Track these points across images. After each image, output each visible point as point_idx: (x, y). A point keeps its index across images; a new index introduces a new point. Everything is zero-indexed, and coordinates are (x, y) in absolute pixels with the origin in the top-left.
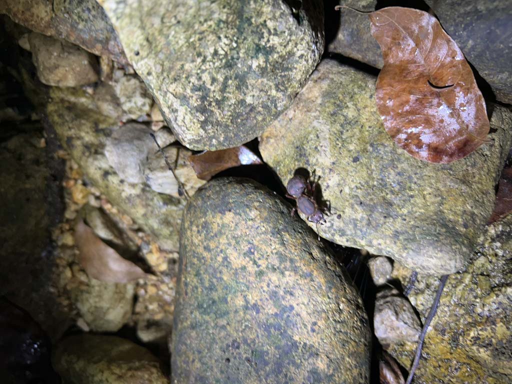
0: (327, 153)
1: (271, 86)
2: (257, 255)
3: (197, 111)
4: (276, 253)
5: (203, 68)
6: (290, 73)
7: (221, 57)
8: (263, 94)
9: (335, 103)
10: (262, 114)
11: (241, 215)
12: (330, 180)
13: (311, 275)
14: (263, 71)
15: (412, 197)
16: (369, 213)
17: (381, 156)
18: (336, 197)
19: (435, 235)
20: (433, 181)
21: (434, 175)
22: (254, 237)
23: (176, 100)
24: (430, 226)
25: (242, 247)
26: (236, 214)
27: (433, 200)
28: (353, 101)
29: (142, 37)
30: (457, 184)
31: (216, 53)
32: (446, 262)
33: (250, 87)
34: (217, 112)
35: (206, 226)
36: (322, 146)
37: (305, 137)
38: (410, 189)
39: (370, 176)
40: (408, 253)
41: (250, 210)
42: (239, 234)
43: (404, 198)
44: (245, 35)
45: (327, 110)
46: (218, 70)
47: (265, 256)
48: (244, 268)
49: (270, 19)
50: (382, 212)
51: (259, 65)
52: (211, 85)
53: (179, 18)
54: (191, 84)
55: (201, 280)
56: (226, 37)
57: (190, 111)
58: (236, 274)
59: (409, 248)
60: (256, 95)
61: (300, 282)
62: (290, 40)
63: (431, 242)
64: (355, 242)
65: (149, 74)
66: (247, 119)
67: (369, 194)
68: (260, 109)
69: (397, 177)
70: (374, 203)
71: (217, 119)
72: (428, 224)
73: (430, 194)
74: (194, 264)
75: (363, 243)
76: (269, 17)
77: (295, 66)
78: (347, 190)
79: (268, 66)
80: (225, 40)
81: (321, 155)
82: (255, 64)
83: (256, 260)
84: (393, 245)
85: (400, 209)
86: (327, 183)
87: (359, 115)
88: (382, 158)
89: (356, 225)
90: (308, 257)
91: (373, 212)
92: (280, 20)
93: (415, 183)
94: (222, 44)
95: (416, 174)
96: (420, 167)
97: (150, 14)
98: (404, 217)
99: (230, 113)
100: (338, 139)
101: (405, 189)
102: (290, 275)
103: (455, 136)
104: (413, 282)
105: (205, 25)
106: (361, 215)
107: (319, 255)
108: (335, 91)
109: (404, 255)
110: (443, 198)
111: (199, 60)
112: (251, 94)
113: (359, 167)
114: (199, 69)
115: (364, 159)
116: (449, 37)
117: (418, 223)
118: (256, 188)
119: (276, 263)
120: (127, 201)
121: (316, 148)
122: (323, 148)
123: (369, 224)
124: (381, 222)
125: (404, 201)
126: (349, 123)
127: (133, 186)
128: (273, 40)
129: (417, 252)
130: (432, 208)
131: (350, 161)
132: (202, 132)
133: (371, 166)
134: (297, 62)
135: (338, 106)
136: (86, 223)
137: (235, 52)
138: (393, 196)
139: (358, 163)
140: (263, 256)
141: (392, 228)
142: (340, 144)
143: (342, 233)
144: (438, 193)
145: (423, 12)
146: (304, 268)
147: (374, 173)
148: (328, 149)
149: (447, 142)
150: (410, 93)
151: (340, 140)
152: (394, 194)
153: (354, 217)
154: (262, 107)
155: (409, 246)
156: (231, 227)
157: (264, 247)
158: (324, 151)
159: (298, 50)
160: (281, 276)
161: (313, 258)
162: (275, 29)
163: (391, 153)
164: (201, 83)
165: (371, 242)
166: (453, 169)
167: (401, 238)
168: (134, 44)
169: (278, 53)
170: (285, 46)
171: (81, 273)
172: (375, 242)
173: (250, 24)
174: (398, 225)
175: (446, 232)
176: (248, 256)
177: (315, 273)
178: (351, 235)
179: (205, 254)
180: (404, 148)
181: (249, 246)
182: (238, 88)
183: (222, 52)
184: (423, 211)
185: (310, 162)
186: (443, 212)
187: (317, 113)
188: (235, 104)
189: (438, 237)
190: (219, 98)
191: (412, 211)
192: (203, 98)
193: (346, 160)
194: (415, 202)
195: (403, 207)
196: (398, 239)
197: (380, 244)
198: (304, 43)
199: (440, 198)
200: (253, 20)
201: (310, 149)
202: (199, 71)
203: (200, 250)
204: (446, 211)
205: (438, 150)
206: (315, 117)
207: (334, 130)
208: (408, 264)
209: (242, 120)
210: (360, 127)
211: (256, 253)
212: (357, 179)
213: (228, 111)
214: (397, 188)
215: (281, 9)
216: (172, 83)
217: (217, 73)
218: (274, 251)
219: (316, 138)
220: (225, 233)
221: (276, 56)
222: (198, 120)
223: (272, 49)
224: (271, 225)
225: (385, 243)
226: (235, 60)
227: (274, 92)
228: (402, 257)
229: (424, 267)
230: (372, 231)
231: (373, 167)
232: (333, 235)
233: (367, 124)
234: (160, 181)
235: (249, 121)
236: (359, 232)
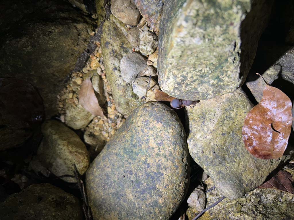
0: (214, 125)
1: (211, 90)
2: (161, 147)
3: (177, 83)
4: (170, 151)
5: (192, 72)
6: (222, 90)
7: (201, 73)
8: (206, 90)
9: (230, 106)
10: (199, 96)
11: (165, 128)
12: (208, 136)
13: (178, 167)
14: (213, 85)
15: (235, 162)
16: (215, 158)
17: (233, 139)
18: (206, 144)
19: (234, 182)
20: (246, 161)
21: (248, 159)
22: (165, 140)
23: (172, 75)
24: (234, 177)
25: (158, 140)
26: (163, 126)
27: (242, 168)
28: (237, 110)
29: (180, 54)
30: (254, 167)
31: (201, 70)
32: (231, 194)
33: (203, 86)
34: (184, 87)
35: (147, 121)
36: (214, 120)
37: (209, 111)
38: (236, 158)
39: (224, 144)
40: (219, 182)
41: (170, 128)
42: (160, 135)
43: (231, 160)
44: (217, 70)
45: (225, 106)
46: (196, 75)
47: (165, 150)
48: (153, 148)
49: (230, 71)
50: (219, 160)
51: (214, 83)
52: (190, 78)
53: (198, 56)
54: (182, 74)
55: (132, 140)
56: (209, 68)
57: (174, 82)
58: (148, 148)
59: (221, 181)
60: (203, 89)
61: (172, 167)
62: (232, 82)
63: (231, 184)
64: (202, 165)
65: (171, 64)
66: (192, 94)
67: (219, 150)
68: (200, 94)
69: (234, 151)
70: (219, 155)
71: (181, 89)
72: (234, 176)
73: (242, 165)
74: (133, 132)
75: (205, 167)
76: (231, 70)
77: (226, 89)
78: (212, 144)
79: (217, 85)
80: (208, 69)
81: (211, 124)
82: (212, 81)
83: (160, 149)
84: (216, 176)
85: (227, 164)
86: (206, 136)
87: (236, 117)
88: (233, 140)
89: (207, 159)
90: (181, 159)
91: (216, 159)
92: (234, 73)
93: (239, 157)
94: (206, 69)
95: (242, 154)
96: (245, 152)
97: (189, 49)
98: (227, 167)
99: (188, 90)
100: (221, 122)
101: (234, 157)
102: (170, 163)
103: (267, 150)
104: (212, 189)
105: (205, 62)
106: (211, 157)
107: (185, 161)
108: (233, 100)
109: (218, 182)
110: (245, 170)
111: (193, 69)
112: (202, 88)
113: (222, 138)
114: (190, 71)
115: (226, 136)
116: (291, 114)
117: (230, 174)
118: (177, 120)
119: (168, 155)
120: (117, 85)
121: (211, 119)
122: (214, 121)
123: (212, 162)
124: (217, 164)
125: (231, 161)
126: (230, 118)
127: (124, 81)
128: (226, 78)
129: (223, 184)
130: (239, 171)
131: (220, 134)
132: (172, 90)
133: (227, 140)
134: (228, 89)
135: (230, 108)
136: (91, 79)
137: (208, 74)
138: (228, 157)
139: (223, 136)
140: (164, 149)
141: (219, 169)
142: (221, 124)
143: (200, 159)
144: (245, 167)
145: (289, 98)
146: (177, 163)
147: (227, 143)
148: (215, 123)
149: (262, 150)
150: (262, 124)
151: (222, 123)
152: (228, 156)
153: (208, 156)
154: (202, 94)
155: (222, 180)
156: (158, 130)
157: (166, 146)
158: (213, 123)
159: (232, 86)
160: (166, 161)
161: (182, 161)
162: (229, 75)
163: (238, 140)
164: (186, 75)
165: (208, 169)
166: (257, 161)
167: (220, 175)
168: (175, 54)
169: (224, 83)
170: (228, 82)
171: (76, 99)
172: (209, 170)
173: (222, 69)
174: (223, 169)
175: (239, 183)
176: (158, 145)
177: (180, 167)
178: (202, 162)
179: (140, 132)
180: (244, 142)
181: (161, 142)
182: (199, 84)
183: (203, 72)
184: (235, 170)
185: (205, 123)
186: (242, 175)
187: (220, 105)
188: (193, 88)
189: (234, 183)
190: (188, 83)
191: (231, 167)
192: (183, 80)
193: (219, 132)
194: (235, 164)
195: (228, 164)
196: (219, 175)
197: (211, 172)
198: (236, 85)
199: (245, 169)
200: (224, 68)
201: (208, 118)
202: (189, 72)
203: (139, 129)
204: (243, 175)
205: (256, 151)
206: (218, 106)
207: (222, 117)
208: (216, 186)
209: (190, 94)
210: (233, 122)
211: (162, 146)
212: (219, 142)
213: (188, 89)
214: (231, 154)
215: (237, 70)
216: (175, 70)
217: (195, 76)
218: (170, 150)
219: (213, 115)
220: (154, 131)
221: (222, 83)
222: (175, 86)
223: (223, 81)
224: (174, 139)
225: (213, 173)
226: (206, 76)
227: (210, 92)
228: (216, 182)
229: (222, 191)
230: (211, 165)
231: (228, 141)
232: (195, 157)
233: (236, 123)
235: (193, 95)
236: (206, 162)
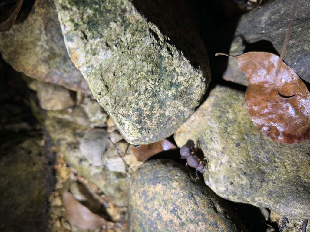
0: (219, 142)
1: (180, 105)
2: (179, 212)
3: (136, 123)
4: (192, 210)
5: (139, 98)
6: (191, 96)
7: (149, 91)
8: (175, 109)
9: (220, 110)
10: (175, 121)
11: (167, 186)
12: (222, 159)
13: (216, 224)
14: (175, 97)
15: (277, 167)
16: (251, 180)
18: (227, 170)
19: (297, 193)
20: (289, 156)
21: (290, 152)
22: (176, 200)
23: (123, 117)
24: (293, 187)
25: (169, 207)
26: (164, 185)
27: (292, 168)
28: (231, 108)
29: (102, 85)
30: (306, 157)
31: (146, 89)
32: (307, 211)
33: (167, 106)
34: (148, 122)
35: (144, 193)
36: (215, 138)
37: (203, 132)
38: (275, 162)
39: (248, 155)
40: (280, 206)
41: (173, 182)
42: (167, 198)
43: (272, 168)
44: (163, 77)
45: (216, 114)
46: (148, 98)
47: (185, 212)
48: (171, 221)
50: (259, 179)
51: (173, 93)
52: (144, 107)
53: (124, 72)
54: (132, 108)
55: (143, 228)
56: (152, 80)
57: (132, 123)
58: (166, 225)
60: (171, 110)
61: (209, 229)
62: (190, 78)
63: (295, 197)
64: (243, 199)
65: (107, 104)
66: (166, 125)
67: (249, 167)
68: (174, 118)
69: (265, 155)
70: (253, 173)
71: (148, 126)
72: (291, 186)
73: (289, 164)
74: (138, 218)
75: (249, 199)
76: (177, 66)
77: (194, 92)
78: (234, 165)
79: (178, 93)
80: (151, 82)
81: (214, 143)
82: (170, 93)
83: (179, 215)
84: (269, 201)
85: (271, 176)
86: (221, 161)
87: (236, 116)
88: (254, 143)
89: (242, 188)
90: (213, 211)
91: (253, 179)
92: (183, 67)
93: (278, 158)
94: (150, 84)
95: (278, 152)
96: (279, 147)
97: (106, 71)
98: (274, 181)
99: (156, 122)
100: (224, 133)
101: (271, 162)
102: (202, 225)
103: (301, 126)
104: (285, 223)
105: (139, 74)
106: (245, 181)
107: (220, 210)
108: (219, 102)
109: (278, 207)
110: (298, 167)
111: (137, 94)
112: (169, 110)
113: (240, 150)
114: (137, 99)
115: (243, 144)
116: (288, 67)
117: (284, 185)
118: (175, 166)
119: (192, 217)
120: (94, 177)
121: (211, 139)
122: (216, 139)
123: (251, 187)
124: (259, 185)
125: (272, 170)
126: (231, 122)
127: (97, 167)
128: (180, 79)
129: (286, 205)
130: (292, 174)
131: (234, 146)
132: (139, 135)
133: (247, 148)
134: (195, 89)
135: (222, 112)
136: (69, 191)
137: (158, 87)
138: (264, 167)
139: (239, 147)
140: (183, 212)
141: (267, 189)
142: (226, 136)
143: (234, 194)
144: (294, 164)
145: (270, 53)
146: (211, 219)
147: (250, 152)
148: (219, 139)
149: (295, 130)
150: (268, 101)
151: (226, 133)
152: (265, 166)
153: (241, 183)
154: (176, 117)
155: (280, 201)
156: (161, 194)
157: (183, 206)
158: (217, 140)
159: (195, 83)
160: (196, 226)
161: (216, 211)
162: (181, 72)
163: (260, 139)
164: (138, 107)
165: (254, 199)
166: (302, 147)
167: (274, 195)
168: (98, 89)
169: (184, 86)
170: (188, 82)
171: (66, 223)
172: (256, 199)
173: (166, 71)
174: (271, 186)
175: (304, 190)
176: (173, 213)
177: (219, 222)
178: (240, 195)
179: (145, 212)
180: (268, 136)
181: (174, 206)
182: (161, 107)
183: (150, 89)
184: (286, 176)
185: (208, 148)
186: (300, 177)
187: (209, 117)
188: (159, 117)
189: (299, 194)
190: (149, 114)
191: (279, 177)
192: (140, 115)
193: (232, 145)
194: (280, 170)
195: (272, 175)
196: (272, 197)
197: (260, 200)
198: (199, 78)
199: (296, 167)
200: (168, 69)
201: (207, 139)
203: (142, 209)
204: (301, 176)
205: (290, 136)
206: (208, 119)
207: (221, 127)
208: (281, 213)
209: (164, 125)
210: (238, 124)
211: (178, 210)
212: (240, 157)
213: (155, 121)
214: (266, 161)
215: (184, 60)
216: (120, 109)
217: (148, 100)
218: (191, 209)
219: (210, 132)
220: (157, 198)
221: (182, 87)
222: (137, 128)
223: (180, 84)
224: (187, 191)
225: (263, 199)
226: (158, 92)
227: (182, 108)
228: (276, 208)
229: (292, 215)
230: (254, 192)
231: (249, 149)
232: (228, 195)
233: (242, 122)
234: (114, 165)
235: (168, 125)
236: (245, 193)
